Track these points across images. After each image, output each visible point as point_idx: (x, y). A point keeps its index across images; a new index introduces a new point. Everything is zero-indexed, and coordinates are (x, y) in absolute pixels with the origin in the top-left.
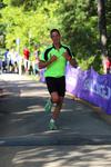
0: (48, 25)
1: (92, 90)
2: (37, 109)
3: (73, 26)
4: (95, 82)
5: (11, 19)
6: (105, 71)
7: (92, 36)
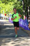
0: (11, 8)
1: (21, 24)
2: (8, 28)
3: (17, 8)
4: (22, 22)
5: (2, 6)
6: (24, 19)
7: (21, 10)
